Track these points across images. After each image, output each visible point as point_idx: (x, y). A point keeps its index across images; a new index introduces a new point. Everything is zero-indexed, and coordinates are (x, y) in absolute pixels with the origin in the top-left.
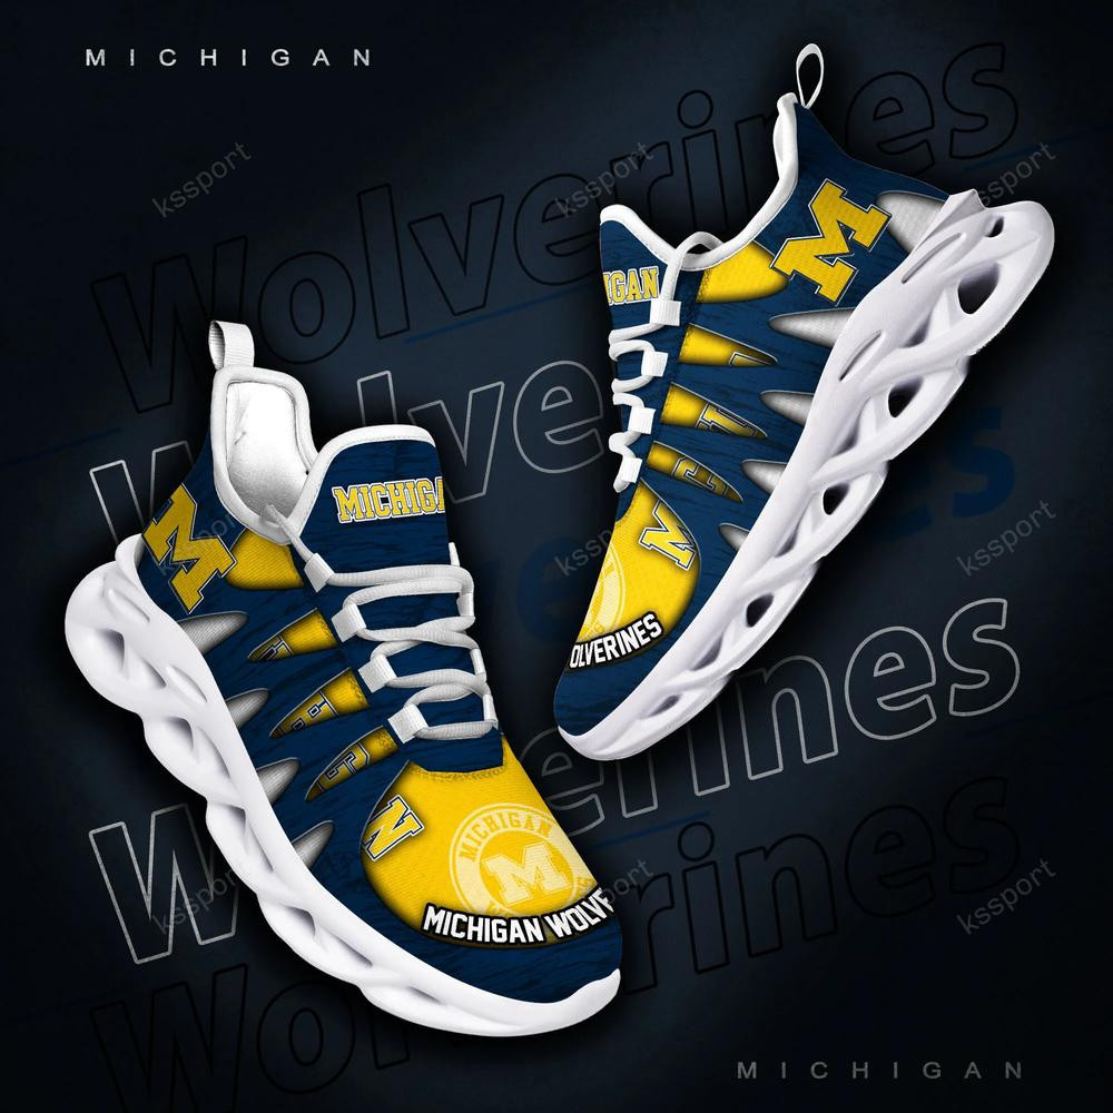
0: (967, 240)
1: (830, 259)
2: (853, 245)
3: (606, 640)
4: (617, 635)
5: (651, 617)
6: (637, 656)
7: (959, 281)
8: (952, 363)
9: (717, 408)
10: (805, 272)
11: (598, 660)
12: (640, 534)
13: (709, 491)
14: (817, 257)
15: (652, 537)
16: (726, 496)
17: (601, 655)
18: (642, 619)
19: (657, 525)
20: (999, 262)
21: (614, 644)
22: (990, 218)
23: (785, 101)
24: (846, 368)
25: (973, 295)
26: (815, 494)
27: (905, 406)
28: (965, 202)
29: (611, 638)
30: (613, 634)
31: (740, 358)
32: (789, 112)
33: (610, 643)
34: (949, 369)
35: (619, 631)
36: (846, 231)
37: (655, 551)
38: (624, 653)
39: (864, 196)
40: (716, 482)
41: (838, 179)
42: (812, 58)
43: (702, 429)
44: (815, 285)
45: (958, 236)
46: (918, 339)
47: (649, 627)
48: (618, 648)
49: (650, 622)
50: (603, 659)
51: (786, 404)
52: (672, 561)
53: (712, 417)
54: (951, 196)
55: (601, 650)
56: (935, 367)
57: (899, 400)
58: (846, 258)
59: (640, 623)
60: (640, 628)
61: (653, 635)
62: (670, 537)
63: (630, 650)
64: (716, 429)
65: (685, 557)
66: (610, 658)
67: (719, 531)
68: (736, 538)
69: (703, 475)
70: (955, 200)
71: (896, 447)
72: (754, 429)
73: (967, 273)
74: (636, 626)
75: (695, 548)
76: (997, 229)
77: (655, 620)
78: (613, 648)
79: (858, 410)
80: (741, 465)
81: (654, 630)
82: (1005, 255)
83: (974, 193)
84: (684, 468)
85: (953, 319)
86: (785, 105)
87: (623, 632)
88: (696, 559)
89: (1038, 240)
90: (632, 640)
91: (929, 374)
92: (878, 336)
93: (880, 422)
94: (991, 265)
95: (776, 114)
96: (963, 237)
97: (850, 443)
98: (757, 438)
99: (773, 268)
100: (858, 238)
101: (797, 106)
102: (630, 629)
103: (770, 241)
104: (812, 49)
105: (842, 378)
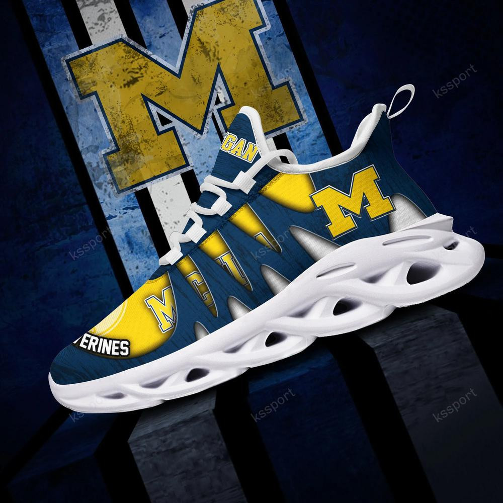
0: (432, 242)
1: (346, 212)
2: (364, 212)
3: (93, 338)
4: (101, 340)
5: (127, 343)
6: (105, 358)
7: (414, 262)
8: (383, 304)
9: (233, 257)
10: (328, 212)
11: (82, 345)
12: (148, 296)
13: (202, 300)
14: (340, 206)
15: (154, 302)
16: (210, 309)
17: (85, 344)
18: (121, 341)
19: (161, 298)
20: (442, 265)
21: (96, 343)
22: (452, 238)
23: (379, 108)
24: (323, 273)
25: (417, 275)
26: (265, 331)
27: (344, 312)
28: (444, 221)
29: (97, 339)
30: (99, 338)
31: (262, 237)
32: (378, 114)
33: (94, 341)
34: (380, 307)
35: (104, 338)
36: (365, 202)
37: (151, 310)
38: (99, 351)
39: (388, 189)
40: (209, 297)
41: (379, 170)
42: (408, 93)
43: (218, 264)
44: (328, 221)
45: (429, 237)
46: (373, 280)
47: (122, 348)
48: (97, 347)
49: (125, 345)
50: (85, 347)
51: (273, 278)
52: (157, 322)
53: (227, 260)
54: (437, 214)
55: (87, 341)
56: (372, 301)
57: (343, 307)
58: (355, 217)
59: (118, 342)
60: (117, 345)
61: (122, 353)
62: (165, 309)
63: (103, 352)
64: (225, 268)
65: (166, 325)
66: (89, 348)
67: (194, 324)
68: (201, 333)
69: (203, 289)
70: (438, 217)
71: (325, 332)
72: (248, 283)
73: (420, 260)
74: (115, 342)
75: (175, 324)
76: (452, 247)
77: (128, 346)
78: (94, 344)
79: (317, 299)
80: (228, 298)
81: (124, 351)
82: (447, 264)
83: (451, 219)
84: (194, 278)
85: (398, 282)
86: (378, 109)
87: (105, 341)
88: (171, 331)
89: (471, 266)
90: (107, 348)
91: (367, 303)
92: (352, 266)
93: (324, 314)
94: (436, 264)
95: (369, 111)
96: (431, 240)
97: (301, 314)
98: (245, 288)
99: (311, 198)
100: (369, 209)
101: (384, 114)
102: (110, 341)
103: (319, 180)
104: (410, 87)
105: (319, 276)
